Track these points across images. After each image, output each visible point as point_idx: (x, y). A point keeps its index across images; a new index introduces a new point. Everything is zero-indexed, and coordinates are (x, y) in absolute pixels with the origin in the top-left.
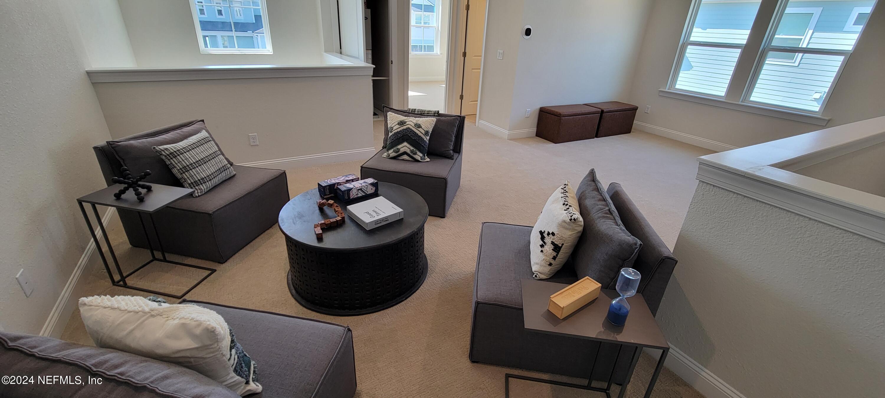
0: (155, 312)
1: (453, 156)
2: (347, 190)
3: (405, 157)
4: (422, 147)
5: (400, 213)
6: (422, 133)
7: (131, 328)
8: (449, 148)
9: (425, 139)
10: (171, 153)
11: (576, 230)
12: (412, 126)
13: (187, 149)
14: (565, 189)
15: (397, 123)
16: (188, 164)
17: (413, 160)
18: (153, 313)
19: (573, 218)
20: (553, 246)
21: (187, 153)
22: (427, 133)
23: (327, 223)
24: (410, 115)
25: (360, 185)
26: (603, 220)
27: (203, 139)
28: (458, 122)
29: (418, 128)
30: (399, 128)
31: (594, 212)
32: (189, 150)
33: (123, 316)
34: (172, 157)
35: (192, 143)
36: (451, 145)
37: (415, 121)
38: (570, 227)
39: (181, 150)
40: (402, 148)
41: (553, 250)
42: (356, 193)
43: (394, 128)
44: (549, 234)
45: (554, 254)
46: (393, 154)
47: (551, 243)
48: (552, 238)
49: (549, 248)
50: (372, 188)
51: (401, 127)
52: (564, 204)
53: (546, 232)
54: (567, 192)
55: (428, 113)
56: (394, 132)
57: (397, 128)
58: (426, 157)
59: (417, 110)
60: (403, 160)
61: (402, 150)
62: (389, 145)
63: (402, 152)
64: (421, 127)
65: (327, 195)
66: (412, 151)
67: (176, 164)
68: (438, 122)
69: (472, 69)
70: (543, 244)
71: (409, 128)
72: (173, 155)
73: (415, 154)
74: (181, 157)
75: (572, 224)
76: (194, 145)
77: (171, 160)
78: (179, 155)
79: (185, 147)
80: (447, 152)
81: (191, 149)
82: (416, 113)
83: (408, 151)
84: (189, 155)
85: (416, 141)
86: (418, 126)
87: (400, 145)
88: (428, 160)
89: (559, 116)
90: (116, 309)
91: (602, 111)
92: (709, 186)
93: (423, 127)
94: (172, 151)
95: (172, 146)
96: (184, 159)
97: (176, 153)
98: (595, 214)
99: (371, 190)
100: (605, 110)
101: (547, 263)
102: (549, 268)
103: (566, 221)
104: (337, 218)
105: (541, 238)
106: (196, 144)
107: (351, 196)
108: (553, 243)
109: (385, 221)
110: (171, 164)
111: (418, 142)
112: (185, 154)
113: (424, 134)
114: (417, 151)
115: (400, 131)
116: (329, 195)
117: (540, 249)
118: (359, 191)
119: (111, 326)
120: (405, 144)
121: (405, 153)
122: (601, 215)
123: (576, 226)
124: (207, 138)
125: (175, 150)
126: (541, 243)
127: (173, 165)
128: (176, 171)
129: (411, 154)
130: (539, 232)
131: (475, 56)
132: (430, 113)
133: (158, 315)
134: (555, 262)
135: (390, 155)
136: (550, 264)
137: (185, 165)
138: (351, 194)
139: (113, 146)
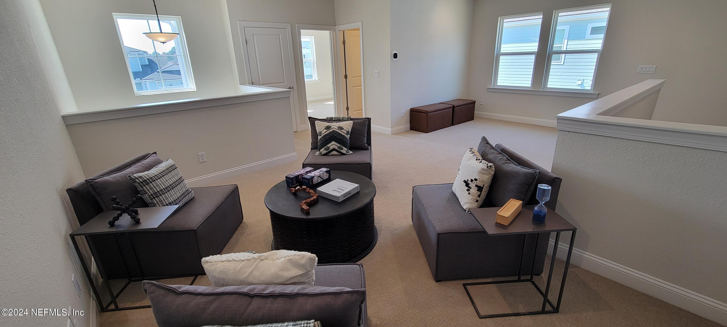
0: (263, 257)
1: (368, 147)
2: (311, 178)
3: (334, 153)
4: (346, 143)
5: (357, 187)
6: (345, 133)
7: (250, 270)
8: (364, 142)
9: (347, 137)
10: (145, 181)
11: (491, 174)
12: (336, 129)
13: (158, 177)
14: (472, 151)
15: (324, 128)
16: (159, 190)
17: (340, 154)
18: (261, 258)
19: (489, 165)
20: (477, 188)
21: (159, 180)
22: (348, 132)
23: (308, 202)
24: (331, 121)
25: (319, 173)
26: (507, 164)
27: (170, 167)
28: (367, 122)
29: (341, 130)
30: (327, 131)
31: (498, 161)
32: (160, 177)
33: (239, 265)
34: (145, 184)
35: (162, 171)
36: (365, 139)
37: (337, 125)
38: (487, 172)
39: (153, 178)
40: (331, 146)
41: (477, 190)
42: (317, 180)
43: (323, 132)
44: (472, 181)
45: (479, 193)
46: (325, 152)
47: (475, 186)
48: (475, 183)
49: (474, 190)
50: (327, 174)
51: (328, 131)
52: (477, 160)
53: (470, 180)
54: (474, 153)
55: (343, 119)
56: (323, 135)
57: (325, 132)
58: (349, 151)
59: (333, 118)
60: (332, 155)
61: (331, 148)
62: (320, 145)
63: (332, 149)
64: (343, 129)
65: (294, 184)
66: (339, 148)
67: (148, 190)
68: (354, 123)
69: (353, 87)
70: (469, 188)
71: (334, 131)
72: (146, 182)
73: (342, 149)
74: (153, 184)
75: (488, 170)
76: (164, 172)
77: (144, 187)
78: (151, 182)
79: (157, 174)
80: (363, 145)
81: (161, 176)
82: (334, 119)
83: (336, 148)
84: (160, 182)
85: (342, 139)
86: (341, 128)
87: (330, 144)
88: (351, 152)
89: (426, 113)
90: (231, 261)
91: (454, 107)
92: (565, 132)
93: (345, 128)
94: (146, 179)
95: (146, 174)
96: (155, 186)
97: (149, 181)
98: (499, 162)
99: (326, 176)
100: (455, 105)
101: (475, 200)
102: (477, 203)
103: (484, 169)
104: (313, 197)
105: (466, 186)
106: (166, 171)
107: (314, 182)
108: (476, 186)
109: (349, 194)
110: (143, 190)
111: (342, 140)
112: (156, 181)
113: (346, 133)
114: (343, 147)
115: (328, 134)
116: (296, 184)
117: (468, 192)
118: (319, 178)
119: (234, 272)
120: (333, 143)
121: (334, 150)
122: (504, 162)
123: (491, 171)
124: (173, 165)
125: (148, 178)
126: (467, 188)
127: (145, 191)
128: (147, 196)
129: (338, 150)
130: (463, 181)
131: (354, 77)
132: (344, 119)
133: (265, 259)
134: (480, 199)
135: (322, 153)
136: (477, 201)
137: (156, 191)
138: (314, 180)
139: (91, 183)
